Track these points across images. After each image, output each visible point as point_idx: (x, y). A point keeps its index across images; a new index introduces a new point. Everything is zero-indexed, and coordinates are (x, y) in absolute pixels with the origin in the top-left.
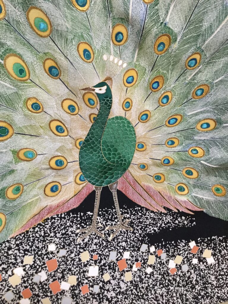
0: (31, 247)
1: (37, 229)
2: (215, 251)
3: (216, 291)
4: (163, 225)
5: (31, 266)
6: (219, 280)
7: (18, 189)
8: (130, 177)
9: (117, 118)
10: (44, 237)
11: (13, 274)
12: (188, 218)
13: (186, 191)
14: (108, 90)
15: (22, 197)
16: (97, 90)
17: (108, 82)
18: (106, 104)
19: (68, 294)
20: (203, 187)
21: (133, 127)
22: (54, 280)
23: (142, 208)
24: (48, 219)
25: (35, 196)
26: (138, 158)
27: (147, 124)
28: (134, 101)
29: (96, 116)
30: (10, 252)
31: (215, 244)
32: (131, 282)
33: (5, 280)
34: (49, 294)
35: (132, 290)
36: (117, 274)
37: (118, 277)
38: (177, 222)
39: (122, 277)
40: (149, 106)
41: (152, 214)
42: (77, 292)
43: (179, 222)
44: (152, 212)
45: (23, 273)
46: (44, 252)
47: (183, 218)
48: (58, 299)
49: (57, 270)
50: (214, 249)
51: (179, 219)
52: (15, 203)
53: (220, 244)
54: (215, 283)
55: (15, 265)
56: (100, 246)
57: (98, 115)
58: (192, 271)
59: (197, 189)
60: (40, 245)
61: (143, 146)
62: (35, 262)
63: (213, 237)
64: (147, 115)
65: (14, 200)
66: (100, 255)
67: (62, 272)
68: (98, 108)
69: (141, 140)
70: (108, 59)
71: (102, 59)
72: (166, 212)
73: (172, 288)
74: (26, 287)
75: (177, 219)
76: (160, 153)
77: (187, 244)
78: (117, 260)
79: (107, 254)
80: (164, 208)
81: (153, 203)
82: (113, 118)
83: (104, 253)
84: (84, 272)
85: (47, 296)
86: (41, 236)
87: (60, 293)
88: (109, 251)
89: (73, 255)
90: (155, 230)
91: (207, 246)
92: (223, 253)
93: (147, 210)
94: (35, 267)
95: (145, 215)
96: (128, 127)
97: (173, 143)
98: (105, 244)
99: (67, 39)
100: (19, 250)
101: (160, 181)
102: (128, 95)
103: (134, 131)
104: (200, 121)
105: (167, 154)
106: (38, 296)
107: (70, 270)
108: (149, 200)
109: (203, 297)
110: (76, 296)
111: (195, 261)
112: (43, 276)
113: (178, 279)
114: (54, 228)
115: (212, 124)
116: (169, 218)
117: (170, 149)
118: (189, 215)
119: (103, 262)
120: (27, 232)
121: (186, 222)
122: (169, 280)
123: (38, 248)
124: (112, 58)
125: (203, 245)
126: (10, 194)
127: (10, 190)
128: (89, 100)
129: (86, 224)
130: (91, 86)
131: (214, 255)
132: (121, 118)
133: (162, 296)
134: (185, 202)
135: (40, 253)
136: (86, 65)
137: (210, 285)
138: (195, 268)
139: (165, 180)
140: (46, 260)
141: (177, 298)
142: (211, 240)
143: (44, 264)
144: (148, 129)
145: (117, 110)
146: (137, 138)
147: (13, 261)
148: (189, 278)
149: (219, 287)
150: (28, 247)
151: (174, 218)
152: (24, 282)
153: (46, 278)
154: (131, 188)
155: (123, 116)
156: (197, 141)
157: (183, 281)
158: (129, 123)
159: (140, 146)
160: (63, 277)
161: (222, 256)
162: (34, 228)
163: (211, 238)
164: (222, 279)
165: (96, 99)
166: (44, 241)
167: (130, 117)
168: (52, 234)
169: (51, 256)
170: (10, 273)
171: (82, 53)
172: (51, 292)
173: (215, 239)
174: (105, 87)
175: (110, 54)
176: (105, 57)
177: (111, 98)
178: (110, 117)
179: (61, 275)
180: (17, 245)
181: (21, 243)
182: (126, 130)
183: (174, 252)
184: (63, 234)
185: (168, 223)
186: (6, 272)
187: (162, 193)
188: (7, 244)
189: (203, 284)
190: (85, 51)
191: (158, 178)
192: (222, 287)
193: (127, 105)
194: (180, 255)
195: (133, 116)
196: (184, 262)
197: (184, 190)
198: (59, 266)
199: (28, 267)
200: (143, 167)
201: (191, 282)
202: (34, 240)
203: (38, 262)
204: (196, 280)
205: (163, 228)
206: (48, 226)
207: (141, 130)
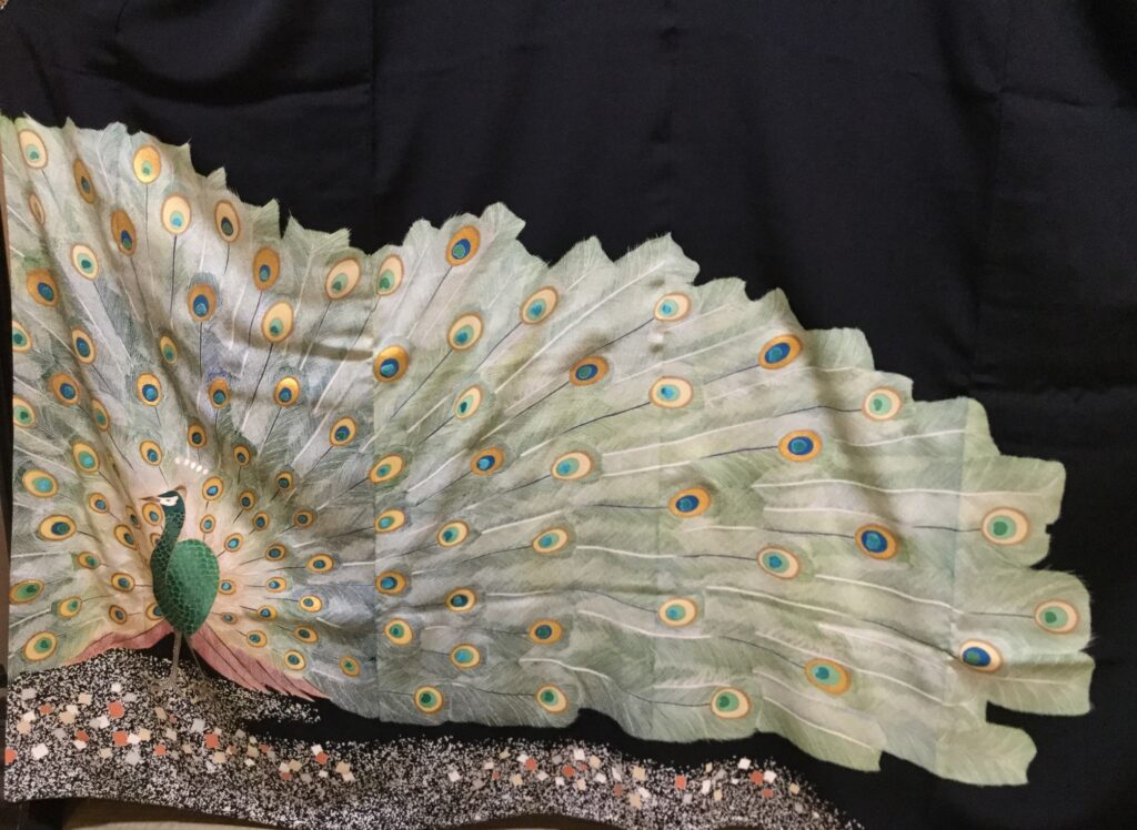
0: (90, 683)
1: (96, 661)
2: (355, 765)
3: (356, 815)
4: (267, 712)
5: (88, 707)
6: (363, 801)
7: (75, 605)
8: (209, 634)
9: (191, 541)
10: (106, 673)
11: (65, 710)
12: (307, 708)
13: (301, 664)
14: (180, 502)
15: (80, 616)
16: (164, 501)
17: (180, 492)
18: (175, 520)
19: (137, 750)
20: (327, 659)
21: (214, 557)
22: (119, 730)
23: (229, 682)
24: (112, 650)
25: (95, 616)
26: (222, 604)
27: (239, 553)
28: (218, 521)
29: (159, 538)
30: (62, 684)
31: (354, 755)
32: (224, 765)
33: (55, 715)
34: (111, 745)
35: (224, 776)
36: (203, 751)
37: (204, 754)
38: (289, 711)
39: (210, 757)
40: (241, 529)
41: (246, 693)
42: (148, 750)
43: (293, 712)
44: (246, 690)
45: (78, 713)
46: (105, 691)
47: (298, 706)
48: (122, 754)
49: (123, 718)
50: (353, 761)
51: (292, 707)
52: (70, 623)
53: (361, 756)
54: (356, 804)
55: (68, 700)
56: (178, 707)
57: (162, 537)
58: (319, 785)
59: (318, 662)
60: (101, 683)
61: (230, 588)
62: (93, 703)
63: (350, 743)
64: (237, 541)
65: (69, 618)
66: (178, 719)
67: (131, 722)
68: (163, 524)
69: (227, 578)
70: (182, 462)
71: (173, 461)
72: (269, 693)
73: (284, 794)
74: (81, 729)
75: (288, 707)
76: (257, 601)
77: (308, 747)
78: (205, 732)
79: (190, 720)
80: (267, 687)
81: (248, 677)
82: (184, 542)
83: (185, 718)
84: (161, 730)
85: (108, 746)
86: (102, 671)
87: (126, 748)
88: (193, 718)
89: (146, 705)
90: (253, 717)
91: (342, 757)
92: (367, 768)
93: (238, 686)
94: (94, 709)
95: (235, 692)
96: (208, 556)
97: (277, 585)
98: (185, 706)
99: (127, 437)
100: (73, 683)
101: (258, 644)
102: (210, 511)
103: (217, 562)
104: (311, 557)
105: (267, 603)
106: (97, 743)
107: (142, 721)
108: (241, 671)
109: (332, 819)
110: (147, 755)
111: (323, 774)
112: (103, 722)
113: (295, 788)
114: (121, 664)
115: (329, 563)
116: (275, 704)
117: (272, 595)
118: (307, 702)
119: (182, 729)
120: (84, 663)
121: (304, 715)
122: (280, 785)
123: (98, 685)
124: (187, 462)
125: (335, 754)
126: (64, 610)
127: (65, 604)
128: (151, 513)
129: (160, 673)
130: (155, 493)
131: (354, 771)
132: (197, 542)
133: (269, 798)
134: (299, 681)
135: (100, 692)
136: (149, 468)
137: (347, 806)
138: (322, 781)
139: (266, 642)
140: (107, 702)
141: (291, 809)
142: (348, 748)
143: (105, 706)
144: (240, 561)
145: (190, 530)
146: (221, 573)
147: (66, 695)
148: (313, 791)
149: (360, 811)
150: (85, 683)
151: (282, 704)
152: (78, 723)
153: (108, 724)
154: (211, 649)
155: (201, 539)
156: (311, 587)
157: (303, 792)
158: (209, 550)
159: (226, 586)
160: (132, 728)
161: (366, 773)
162: (93, 660)
163: (346, 743)
164: (369, 801)
165: (160, 513)
166: (106, 678)
167: (211, 542)
168: (118, 671)
169: (114, 698)
170: (61, 707)
171: (145, 454)
172: (114, 743)
173: (353, 747)
174: (176, 498)
175: (185, 457)
176: (177, 461)
177: (183, 512)
178: (181, 539)
179: (129, 726)
180: (71, 678)
181: (76, 677)
182: (204, 560)
183: (288, 753)
184: (132, 674)
185: (274, 710)
186: (57, 705)
187: (263, 663)
188: (58, 673)
189: (337, 802)
190: (150, 451)
191: (255, 638)
192: (366, 812)
193: (208, 525)
194: (297, 760)
195: (215, 541)
196: (304, 771)
197: (298, 662)
198: (126, 713)
199: (84, 707)
200: (229, 619)
201: (317, 797)
202: (93, 675)
203: (98, 704)
204: (325, 797)
205: (266, 716)
206: (112, 659)
207: (227, 563)
